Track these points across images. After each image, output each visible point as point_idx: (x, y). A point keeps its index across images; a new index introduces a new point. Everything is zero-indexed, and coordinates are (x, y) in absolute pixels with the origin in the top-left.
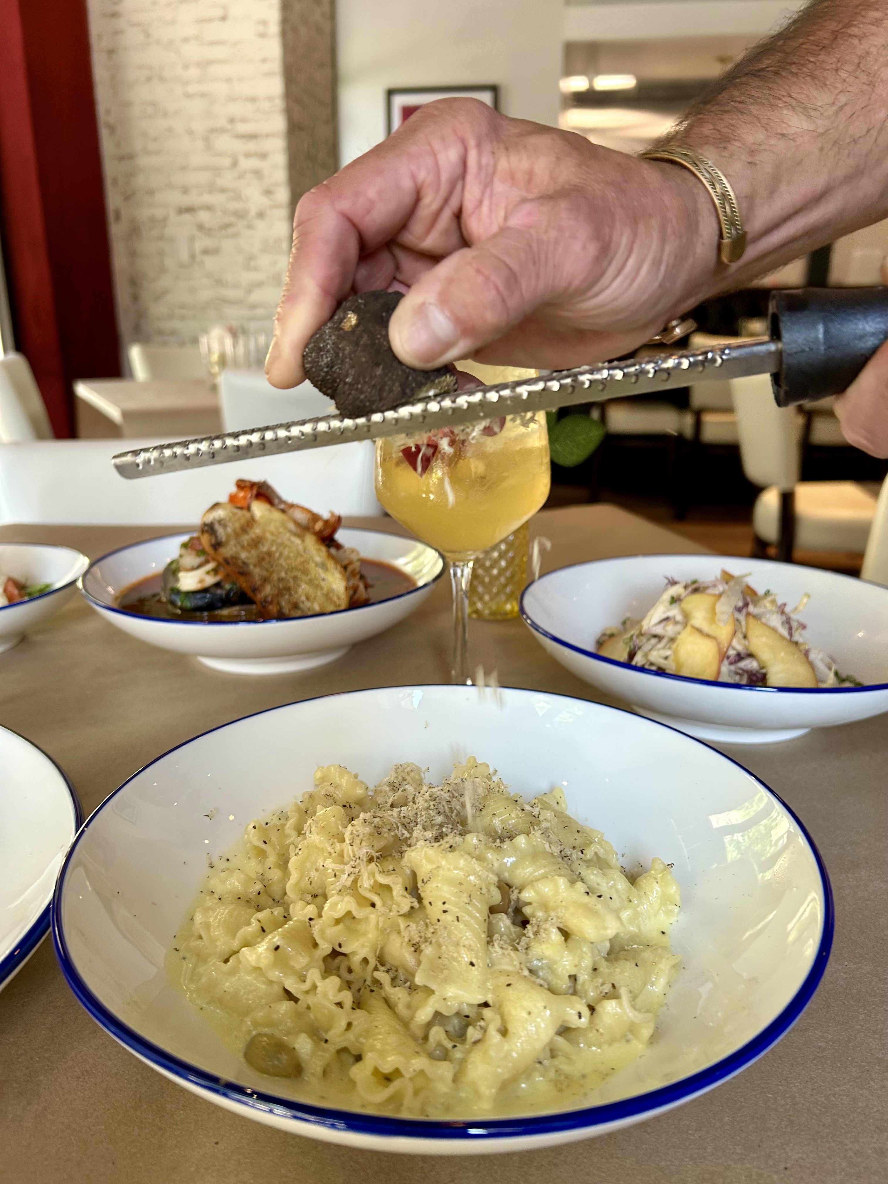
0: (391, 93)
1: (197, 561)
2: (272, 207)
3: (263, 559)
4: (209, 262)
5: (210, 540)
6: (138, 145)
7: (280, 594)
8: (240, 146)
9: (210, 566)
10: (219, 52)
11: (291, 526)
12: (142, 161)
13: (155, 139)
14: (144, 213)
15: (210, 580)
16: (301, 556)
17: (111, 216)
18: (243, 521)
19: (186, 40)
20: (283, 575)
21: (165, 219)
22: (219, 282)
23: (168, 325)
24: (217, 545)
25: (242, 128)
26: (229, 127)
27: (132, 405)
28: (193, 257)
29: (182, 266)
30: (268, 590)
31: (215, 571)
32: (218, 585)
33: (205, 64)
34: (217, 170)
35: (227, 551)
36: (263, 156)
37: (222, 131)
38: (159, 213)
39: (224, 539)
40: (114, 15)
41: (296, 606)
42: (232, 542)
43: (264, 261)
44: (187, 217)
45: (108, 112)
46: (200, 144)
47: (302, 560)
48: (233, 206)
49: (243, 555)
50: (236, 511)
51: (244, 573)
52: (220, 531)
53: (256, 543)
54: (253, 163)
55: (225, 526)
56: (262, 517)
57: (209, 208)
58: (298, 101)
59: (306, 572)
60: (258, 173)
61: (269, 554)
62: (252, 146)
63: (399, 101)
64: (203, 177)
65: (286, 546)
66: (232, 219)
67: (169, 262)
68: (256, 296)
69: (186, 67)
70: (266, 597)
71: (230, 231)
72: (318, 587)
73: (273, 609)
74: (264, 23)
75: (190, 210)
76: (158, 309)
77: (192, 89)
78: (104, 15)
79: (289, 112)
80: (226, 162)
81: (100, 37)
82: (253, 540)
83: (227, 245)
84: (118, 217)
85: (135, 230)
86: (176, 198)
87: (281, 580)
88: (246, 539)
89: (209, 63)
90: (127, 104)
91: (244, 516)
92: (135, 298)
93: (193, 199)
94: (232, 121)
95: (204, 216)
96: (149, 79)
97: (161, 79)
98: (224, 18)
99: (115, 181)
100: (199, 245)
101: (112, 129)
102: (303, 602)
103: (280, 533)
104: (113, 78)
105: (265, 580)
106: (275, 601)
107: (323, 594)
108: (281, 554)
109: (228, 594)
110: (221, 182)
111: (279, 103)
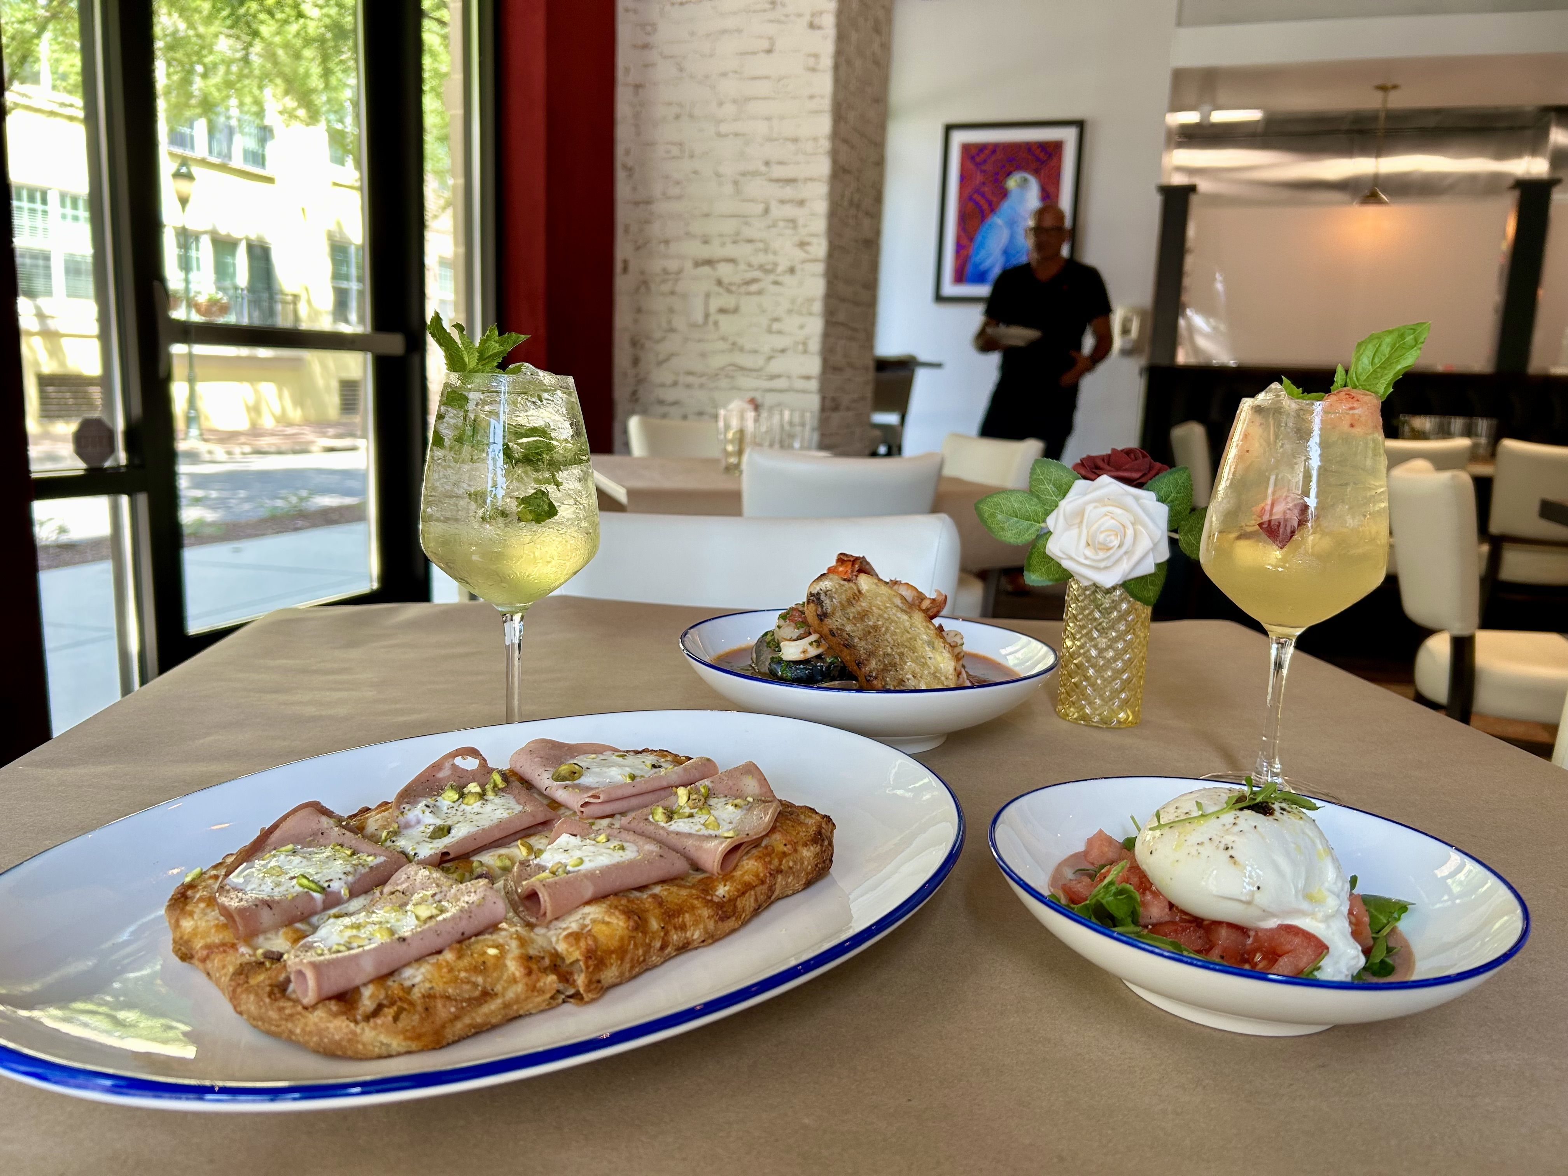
0: (949, 129)
1: (797, 633)
2: (804, 262)
3: (870, 633)
4: (726, 324)
5: (816, 610)
6: (657, 189)
7: (885, 669)
8: (776, 191)
9: (814, 637)
10: (762, 88)
11: (898, 601)
12: (661, 207)
13: (678, 183)
14: (656, 265)
15: (813, 652)
16: (908, 632)
17: (618, 266)
18: (850, 593)
19: (724, 75)
20: (889, 650)
21: (680, 272)
22: (735, 347)
23: (670, 395)
24: (823, 616)
25: (779, 172)
26: (763, 169)
27: (639, 484)
28: (707, 316)
29: (694, 326)
30: (873, 664)
31: (818, 643)
32: (819, 657)
33: (742, 101)
34: (744, 219)
35: (833, 623)
36: (801, 203)
37: (755, 174)
38: (673, 265)
39: (829, 611)
40: (646, 46)
41: (902, 681)
42: (838, 614)
43: (791, 324)
44: (706, 270)
45: (627, 152)
46: (728, 189)
47: (909, 636)
48: (762, 258)
49: (848, 628)
50: (843, 582)
51: (848, 646)
52: (827, 602)
53: (863, 616)
54: (789, 211)
55: (831, 598)
56: (868, 591)
57: (732, 261)
58: (845, 141)
59: (913, 650)
60: (793, 222)
61: (876, 628)
62: (788, 192)
63: (959, 138)
64: (728, 227)
65: (893, 621)
66: (757, 274)
67: (679, 322)
68: (777, 366)
69: (721, 104)
70: (871, 672)
71: (754, 288)
72: (924, 665)
73: (876, 683)
74: (816, 56)
75: (709, 262)
76: (661, 376)
77: (724, 128)
78: (635, 46)
79: (834, 154)
80: (759, 208)
81: (627, 70)
82: (859, 613)
83: (748, 304)
84: (625, 270)
85: (644, 284)
86: (695, 249)
87: (886, 655)
88: (852, 611)
89: (748, 99)
90: (651, 144)
91: (851, 588)
92: (636, 361)
93: (715, 251)
94: (767, 163)
95: (724, 271)
96: (677, 117)
97: (691, 116)
98: (769, 51)
99: (627, 230)
100: (714, 304)
101: (630, 170)
102: (908, 680)
103: (886, 608)
104: (637, 116)
105: (871, 654)
106: (880, 677)
107: (929, 673)
108: (887, 629)
109: (829, 667)
110: (747, 232)
111: (825, 145)
